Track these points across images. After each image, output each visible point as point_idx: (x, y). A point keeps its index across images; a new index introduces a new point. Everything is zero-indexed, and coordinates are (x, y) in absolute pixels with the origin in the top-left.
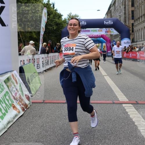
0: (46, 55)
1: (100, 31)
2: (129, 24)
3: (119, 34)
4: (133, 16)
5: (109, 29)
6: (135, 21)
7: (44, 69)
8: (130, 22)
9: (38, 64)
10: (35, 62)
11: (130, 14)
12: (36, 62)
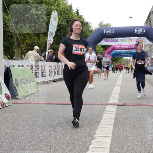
0: (55, 63)
1: (130, 40)
5: (141, 39)
9: (43, 72)
10: (38, 69)
12: (40, 69)
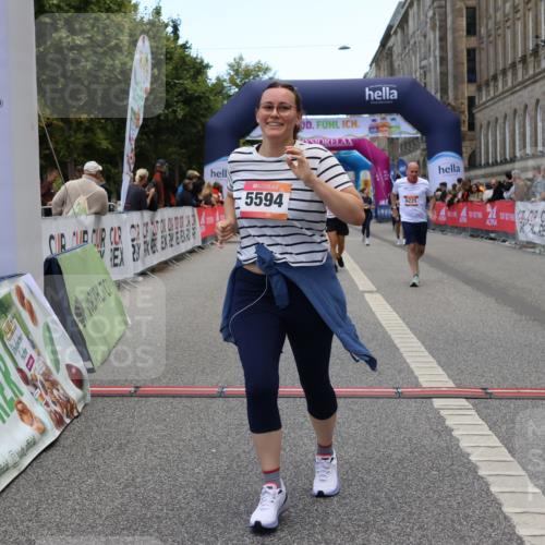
0: (147, 214)
1: (349, 124)
2: (456, 99)
3: (419, 135)
4: (472, 71)
5: (384, 119)
6: (479, 89)
7: (140, 269)
8: (463, 93)
9: (116, 249)
10: (103, 240)
11: (463, 64)
12: (107, 241)
